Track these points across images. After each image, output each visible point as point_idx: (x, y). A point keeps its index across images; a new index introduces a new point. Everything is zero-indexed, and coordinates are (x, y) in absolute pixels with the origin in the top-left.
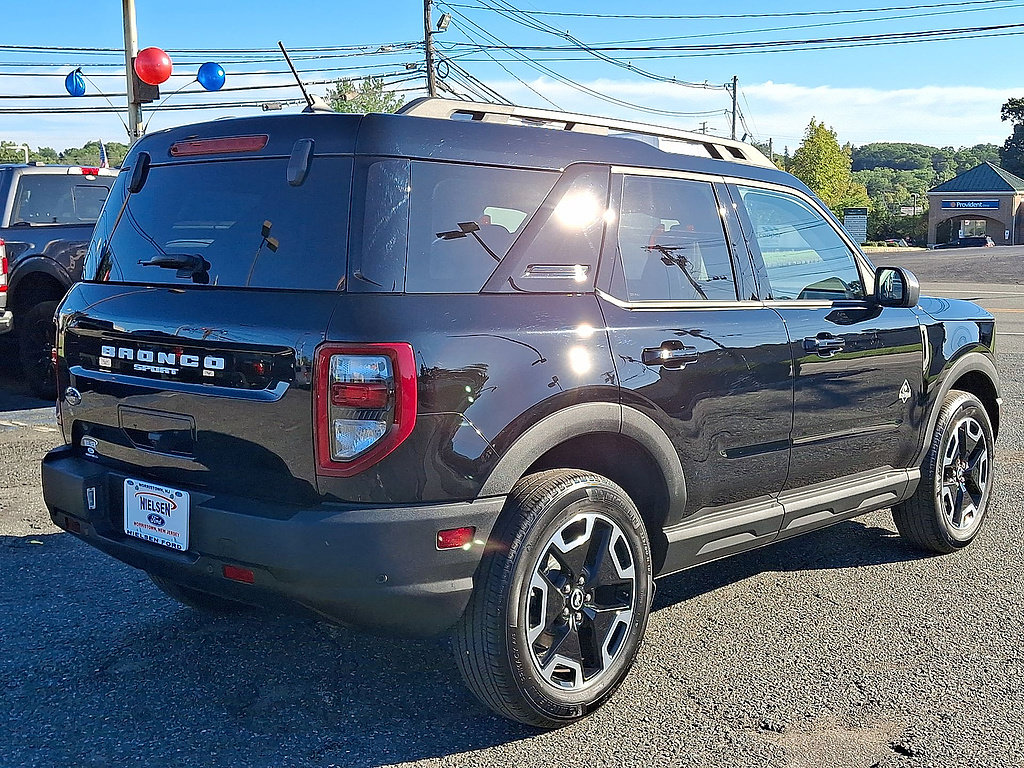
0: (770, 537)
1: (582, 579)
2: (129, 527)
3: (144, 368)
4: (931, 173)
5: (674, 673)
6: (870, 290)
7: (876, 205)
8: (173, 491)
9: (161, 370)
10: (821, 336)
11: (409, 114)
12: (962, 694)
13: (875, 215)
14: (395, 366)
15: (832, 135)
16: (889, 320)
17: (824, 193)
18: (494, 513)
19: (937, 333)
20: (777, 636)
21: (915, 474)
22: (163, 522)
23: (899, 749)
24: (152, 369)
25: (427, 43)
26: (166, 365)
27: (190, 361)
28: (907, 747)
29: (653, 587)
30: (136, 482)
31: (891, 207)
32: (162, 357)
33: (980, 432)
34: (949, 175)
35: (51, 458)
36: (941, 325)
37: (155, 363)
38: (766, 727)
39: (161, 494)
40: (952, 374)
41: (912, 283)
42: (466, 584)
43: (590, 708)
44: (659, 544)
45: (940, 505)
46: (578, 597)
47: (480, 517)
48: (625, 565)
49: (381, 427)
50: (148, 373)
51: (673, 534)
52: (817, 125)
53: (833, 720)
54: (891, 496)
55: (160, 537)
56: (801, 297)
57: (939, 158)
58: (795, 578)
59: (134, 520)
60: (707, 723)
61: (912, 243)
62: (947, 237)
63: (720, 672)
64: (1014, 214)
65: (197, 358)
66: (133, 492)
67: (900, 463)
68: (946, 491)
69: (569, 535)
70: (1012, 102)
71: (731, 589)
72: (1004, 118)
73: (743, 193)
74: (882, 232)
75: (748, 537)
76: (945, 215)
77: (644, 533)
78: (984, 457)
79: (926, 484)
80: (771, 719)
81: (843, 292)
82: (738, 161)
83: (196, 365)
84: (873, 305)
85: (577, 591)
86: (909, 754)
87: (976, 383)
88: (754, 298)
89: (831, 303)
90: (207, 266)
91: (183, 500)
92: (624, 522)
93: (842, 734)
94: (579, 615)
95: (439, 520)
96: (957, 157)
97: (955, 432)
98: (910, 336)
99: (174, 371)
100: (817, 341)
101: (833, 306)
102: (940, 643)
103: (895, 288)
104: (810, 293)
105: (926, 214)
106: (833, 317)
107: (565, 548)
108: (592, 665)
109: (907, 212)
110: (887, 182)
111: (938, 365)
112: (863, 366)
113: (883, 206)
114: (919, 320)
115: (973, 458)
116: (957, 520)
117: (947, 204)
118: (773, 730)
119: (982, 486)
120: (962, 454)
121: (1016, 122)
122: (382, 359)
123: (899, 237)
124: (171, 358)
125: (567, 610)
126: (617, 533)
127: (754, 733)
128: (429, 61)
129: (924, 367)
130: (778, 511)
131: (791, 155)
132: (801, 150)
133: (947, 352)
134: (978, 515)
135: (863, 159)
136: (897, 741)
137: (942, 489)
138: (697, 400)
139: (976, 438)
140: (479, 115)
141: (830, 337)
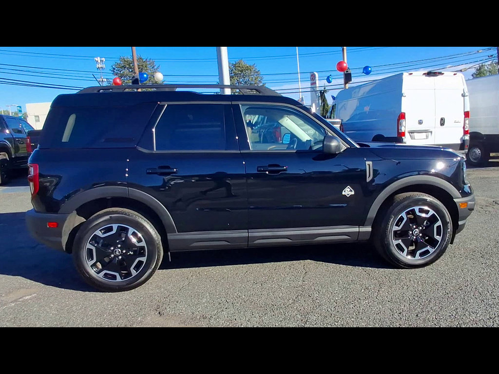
0: (242, 245)
10: (271, 165)
21: (366, 229)
33: (432, 212)
42: (60, 239)
46: (118, 252)
48: (139, 241)
51: (171, 236)
75: (226, 243)
78: (440, 224)
85: (117, 249)
94: (120, 257)
107: (102, 236)
119: (437, 237)
125: (112, 255)
126: (132, 230)
130: (244, 234)
139: (427, 215)
141: (278, 166)
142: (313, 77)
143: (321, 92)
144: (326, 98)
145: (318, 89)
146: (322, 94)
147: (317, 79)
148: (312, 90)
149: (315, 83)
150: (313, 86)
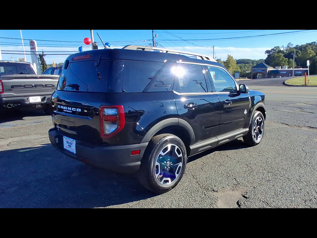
0: (215, 146)
1: (169, 159)
2: (65, 147)
3: (65, 111)
4: (251, 64)
5: (194, 177)
6: (238, 90)
7: (241, 71)
8: (72, 140)
9: (68, 111)
10: (227, 100)
11: (125, 49)
12: (258, 181)
13: (241, 73)
14: (118, 111)
15: (232, 57)
16: (242, 96)
17: (231, 68)
18: (146, 146)
19: (253, 98)
20: (218, 166)
21: (247, 129)
22: (71, 147)
23: (244, 196)
24: (67, 111)
25: (153, 39)
26: (69, 110)
27: (74, 109)
28: (246, 196)
29: (187, 159)
30: (66, 137)
31: (244, 71)
32: (69, 108)
33: (261, 119)
34: (255, 65)
35: (51, 130)
36: (254, 97)
37: (67, 110)
38: (214, 191)
39: (70, 140)
40: (256, 107)
41: (247, 88)
42: (139, 163)
43: (173, 187)
44: (188, 150)
45: (253, 137)
46: (168, 164)
47: (142, 147)
48: (179, 154)
49: (116, 126)
50: (66, 112)
51: (192, 147)
52: (229, 55)
53: (229, 189)
54: (242, 135)
55: (71, 150)
56: (223, 91)
57: (253, 62)
58: (222, 152)
59: (66, 146)
60: (200, 190)
61: (248, 78)
62: (254, 77)
63: (204, 176)
64: (267, 72)
65: (75, 109)
66: (65, 139)
67: (244, 127)
68: (254, 134)
69: (164, 151)
70: (267, 51)
71: (208, 155)
72: (265, 54)
73: (209, 68)
74: (243, 76)
75: (210, 146)
76: (254, 72)
77: (184, 147)
78: (262, 124)
79: (250, 132)
80: (215, 189)
81: (232, 90)
82: (208, 60)
83: (75, 110)
84: (239, 93)
85: (168, 162)
86: (246, 198)
87: (261, 109)
88: (212, 92)
89: (229, 92)
90: (79, 86)
91: (74, 142)
92: (178, 144)
93: (231, 192)
94: (169, 167)
95: (131, 148)
96: (256, 61)
97: (256, 121)
98: (247, 99)
99: (71, 112)
100: (226, 102)
101: (230, 93)
102: (254, 168)
103: (243, 89)
104: (225, 90)
105: (251, 73)
106: (230, 96)
107: (163, 154)
108: (173, 178)
109: (247, 72)
110: (243, 66)
111: (253, 105)
112: (237, 106)
113: (242, 71)
114: (249, 96)
115: (260, 125)
116: (257, 139)
117: (254, 70)
118: (215, 191)
119: (262, 130)
120: (257, 125)
121: (268, 54)
122: (115, 110)
123: (245, 77)
124: (70, 109)
125: (166, 167)
126: (177, 147)
127: (211, 192)
128: (154, 43)
129: (250, 106)
130: (217, 140)
131: (225, 61)
132: (227, 60)
133: (255, 102)
134: (261, 137)
135: (239, 62)
136: (243, 194)
137: (253, 134)
138: (197, 115)
139: (260, 121)
140: (143, 49)
141: (229, 100)
142: (32, 44)
143: (40, 55)
144: (45, 60)
145: (37, 53)
146: (41, 57)
147: (36, 45)
148: (33, 54)
149: (34, 48)
150: (33, 50)
